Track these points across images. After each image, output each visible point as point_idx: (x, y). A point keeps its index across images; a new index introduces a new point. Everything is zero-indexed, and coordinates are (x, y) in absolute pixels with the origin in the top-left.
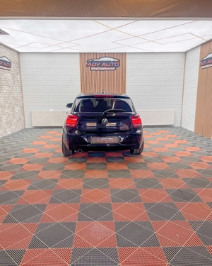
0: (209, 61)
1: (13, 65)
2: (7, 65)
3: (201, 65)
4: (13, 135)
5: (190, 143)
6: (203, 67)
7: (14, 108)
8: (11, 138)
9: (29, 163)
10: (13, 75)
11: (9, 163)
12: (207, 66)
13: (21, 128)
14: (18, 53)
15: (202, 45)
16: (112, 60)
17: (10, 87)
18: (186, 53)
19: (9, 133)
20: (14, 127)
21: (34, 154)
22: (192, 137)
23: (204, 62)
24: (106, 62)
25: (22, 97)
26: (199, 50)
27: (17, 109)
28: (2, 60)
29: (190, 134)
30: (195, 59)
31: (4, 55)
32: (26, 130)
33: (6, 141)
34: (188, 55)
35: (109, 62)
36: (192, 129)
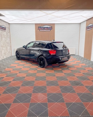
0: (90, 28)
1: (7, 29)
2: (4, 29)
3: (86, 29)
4: (7, 59)
5: (81, 62)
6: (87, 30)
7: (7, 47)
8: (6, 60)
9: (13, 70)
10: (7, 33)
11: (5, 70)
12: (89, 29)
13: (10, 56)
14: (9, 23)
15: (87, 20)
16: (49, 27)
17: (5, 38)
18: (80, 23)
19: (5, 58)
20: (7, 55)
21: (15, 66)
22: (83, 59)
23: (88, 28)
24: (46, 27)
25: (11, 43)
26: (85, 23)
27: (9, 48)
28: (2, 27)
29: (82, 58)
30: (84, 26)
31: (3, 25)
32: (12, 56)
33: (4, 61)
34: (81, 24)
35: (47, 27)
36: (83, 56)
